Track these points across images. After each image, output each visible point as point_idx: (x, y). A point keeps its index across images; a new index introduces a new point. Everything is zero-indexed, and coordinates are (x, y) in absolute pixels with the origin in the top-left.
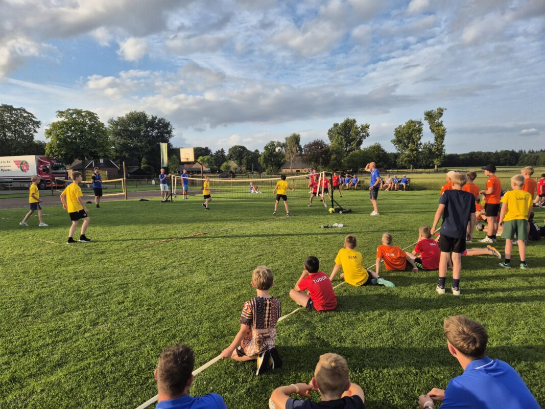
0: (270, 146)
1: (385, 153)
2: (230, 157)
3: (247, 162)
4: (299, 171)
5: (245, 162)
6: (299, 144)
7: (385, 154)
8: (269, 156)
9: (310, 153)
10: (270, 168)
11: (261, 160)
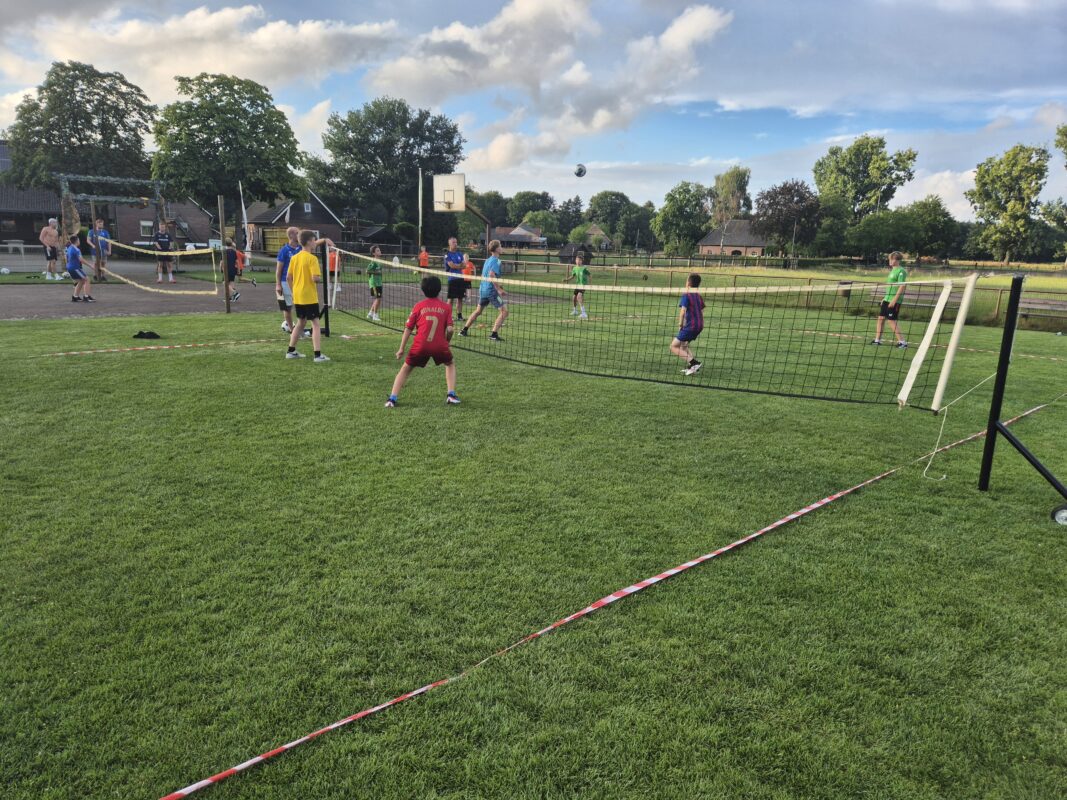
0: (680, 193)
1: (951, 220)
2: (592, 216)
3: (627, 228)
4: (739, 253)
5: (623, 225)
6: (745, 190)
7: (950, 222)
8: (674, 216)
9: (770, 212)
10: (674, 242)
11: (655, 225)
